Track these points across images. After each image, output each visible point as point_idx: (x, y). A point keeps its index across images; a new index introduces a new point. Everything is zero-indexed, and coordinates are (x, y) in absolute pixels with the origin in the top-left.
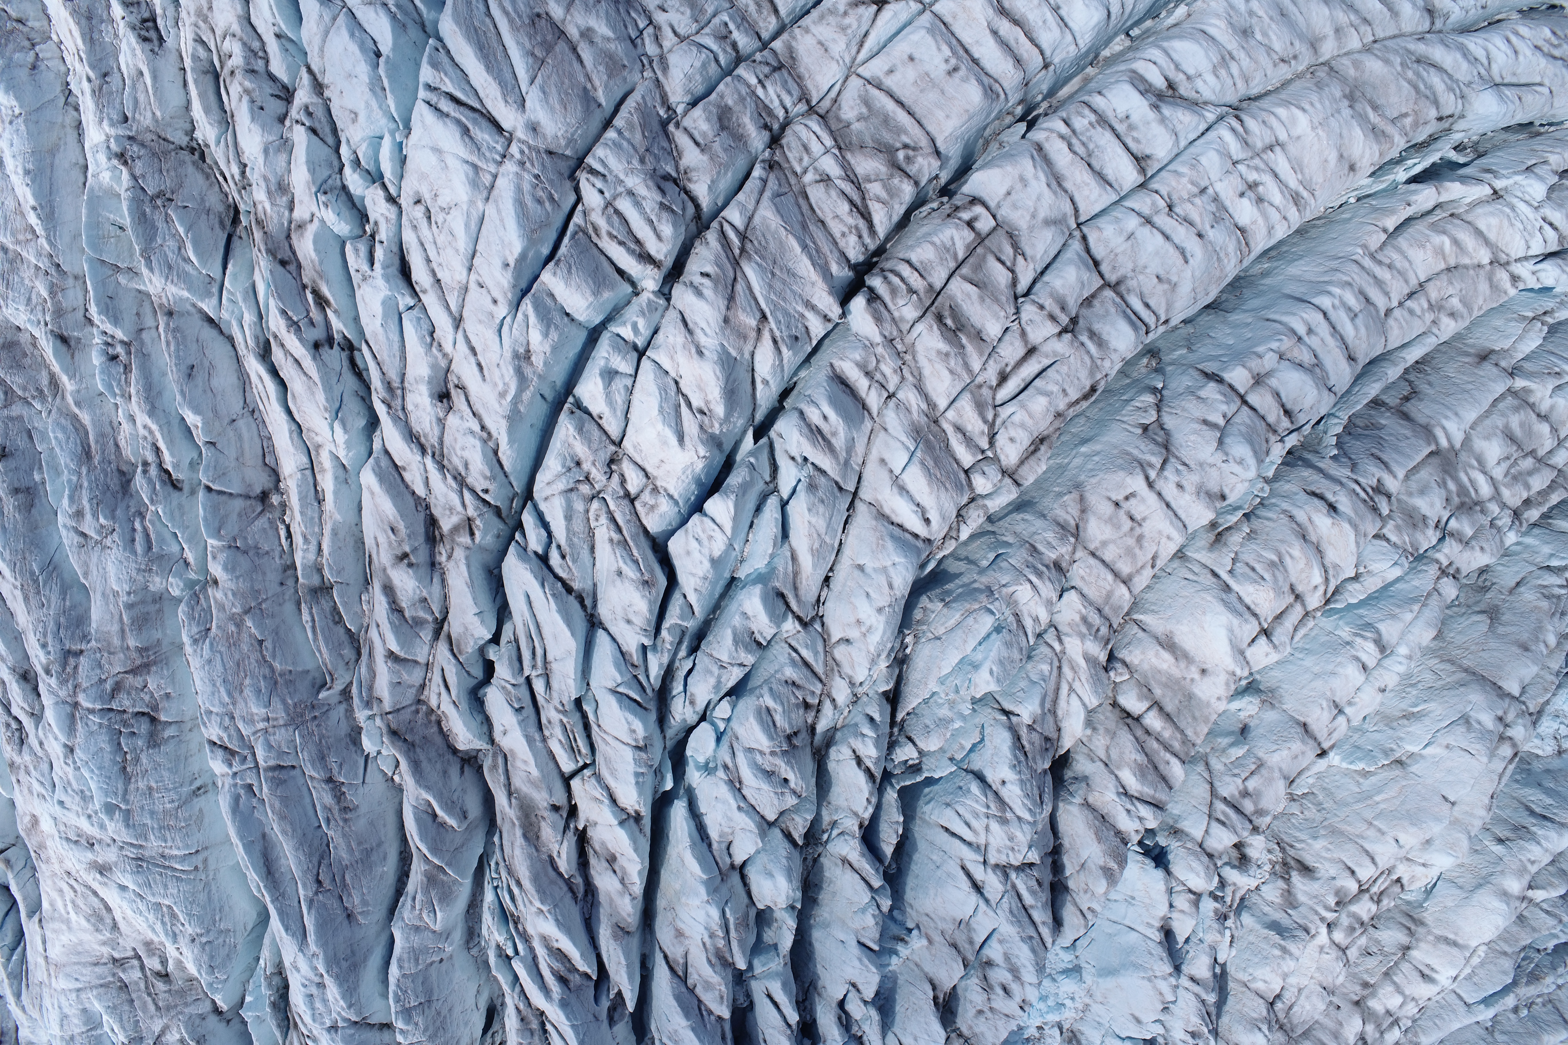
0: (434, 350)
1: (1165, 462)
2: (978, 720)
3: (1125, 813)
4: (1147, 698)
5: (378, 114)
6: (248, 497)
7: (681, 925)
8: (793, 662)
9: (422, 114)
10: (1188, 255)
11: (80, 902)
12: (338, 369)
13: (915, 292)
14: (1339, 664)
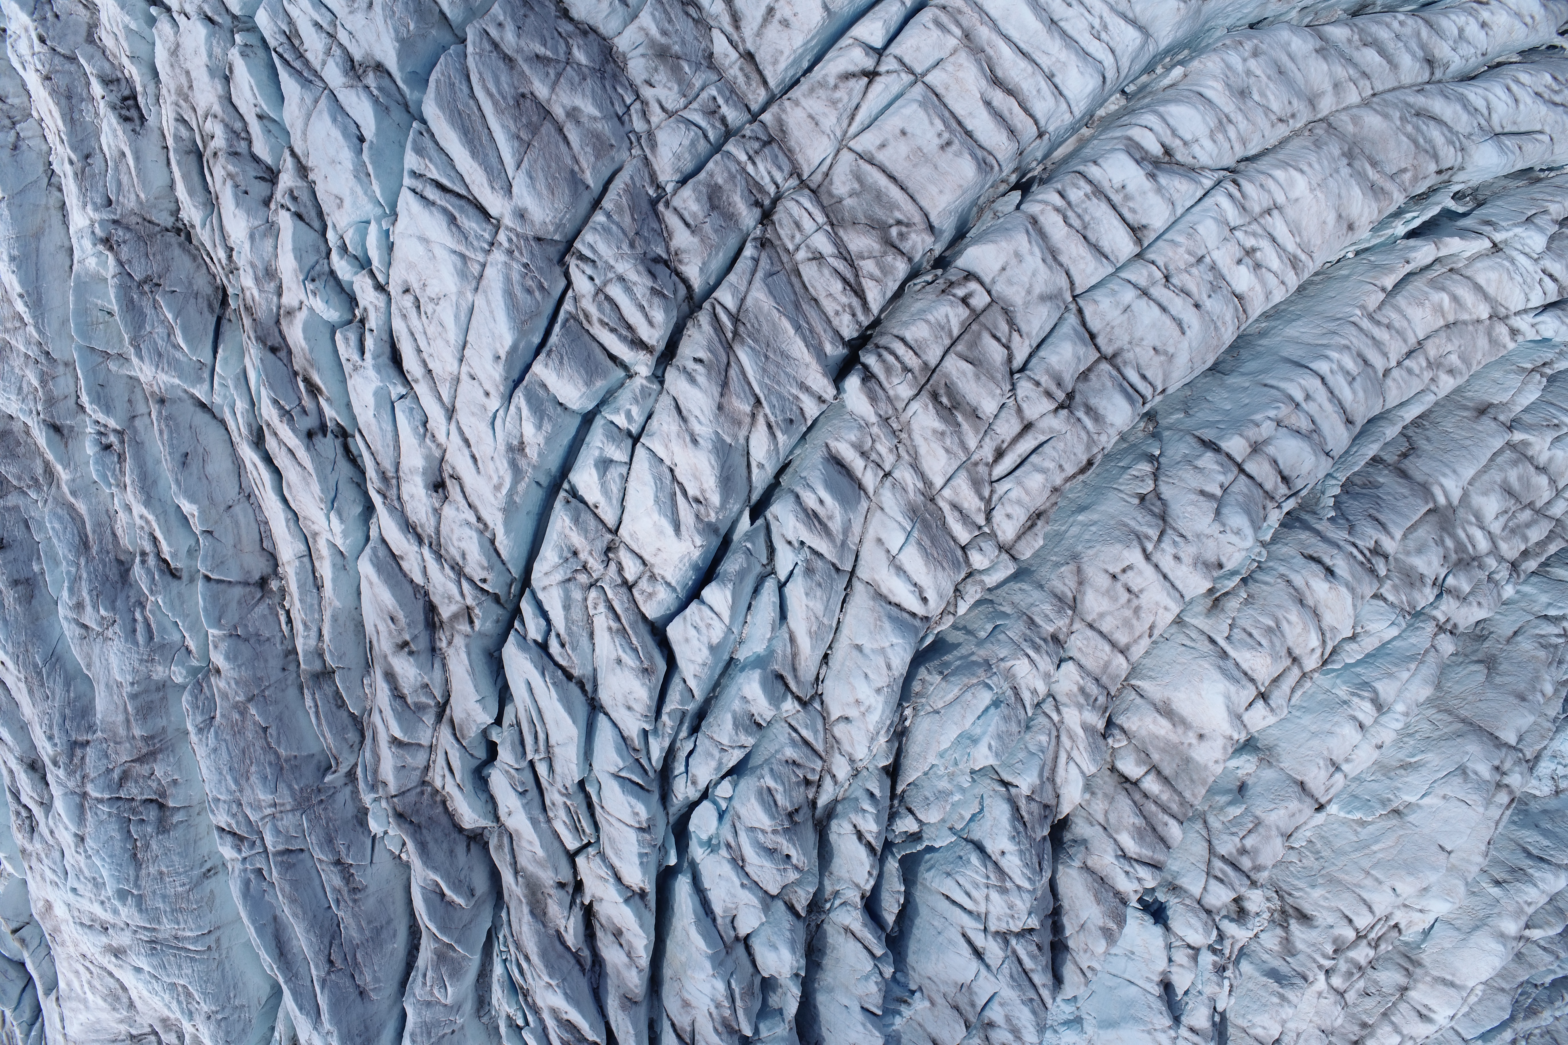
0: (427, 440)
1: (1162, 534)
2: (977, 791)
3: (1123, 875)
4: (1145, 763)
5: (363, 200)
6: (246, 584)
7: (687, 996)
8: (793, 742)
9: (407, 202)
10: (1185, 327)
11: (96, 983)
12: (332, 457)
13: (910, 371)
14: (1336, 723)
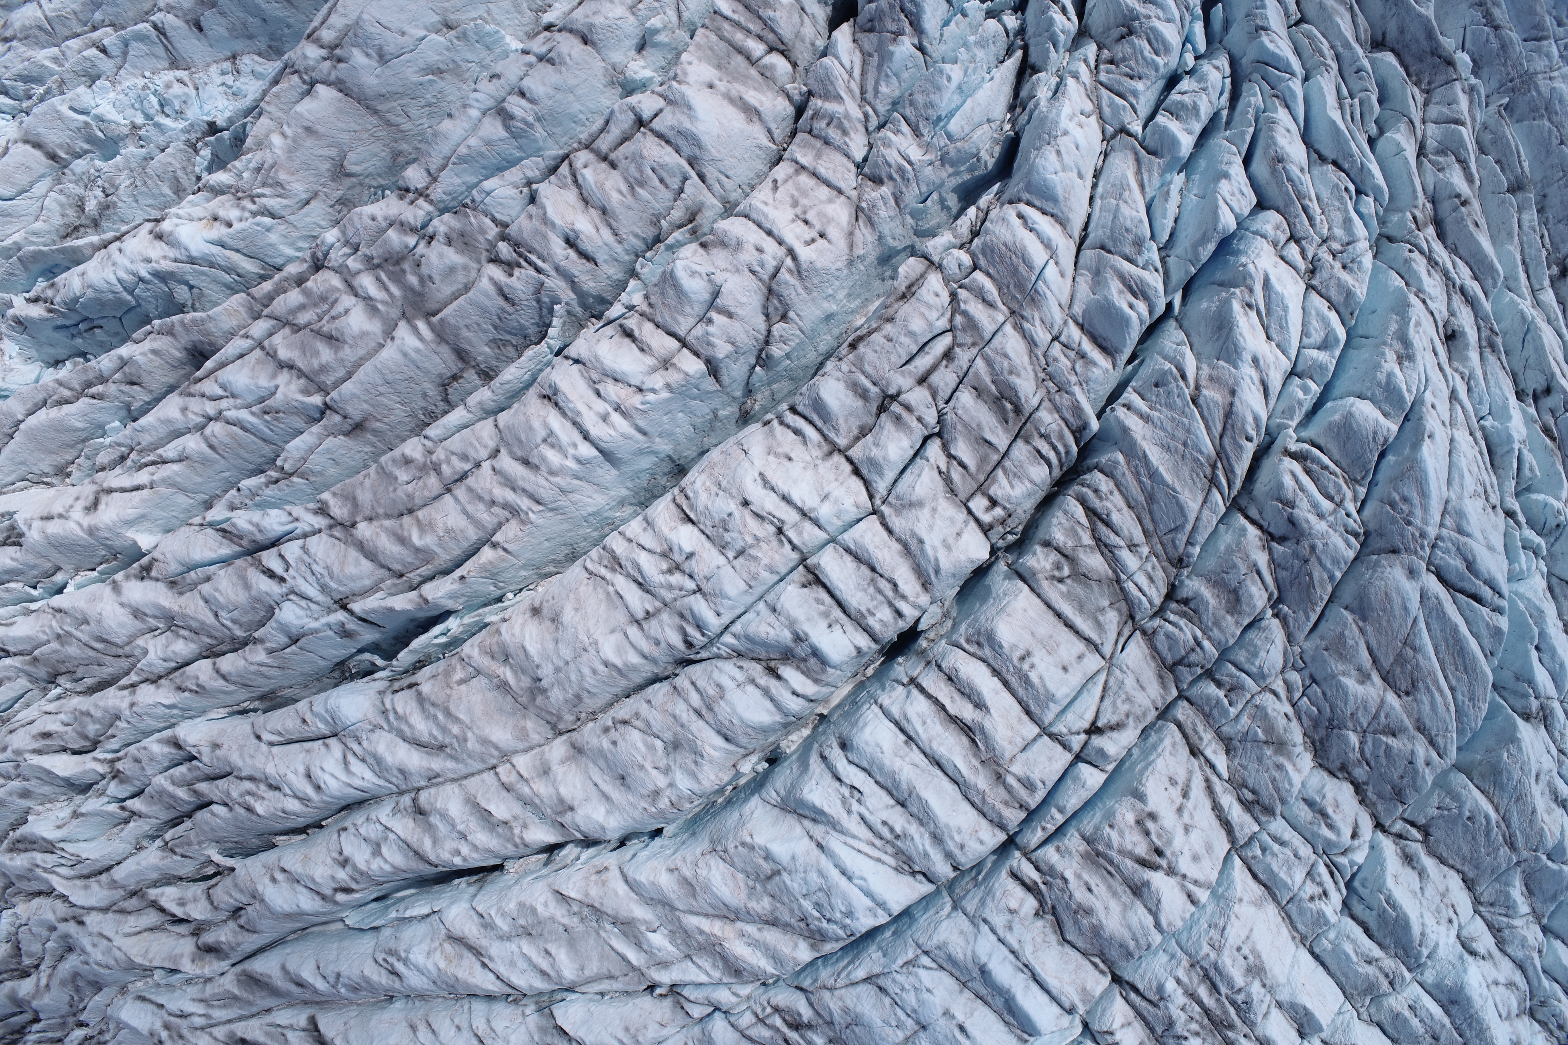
1: (774, 276)
4: (765, 66)
8: (1135, 94)
9: (1503, 580)
10: (759, 481)
12: (1528, 371)
13: (1042, 436)
14: (550, 98)
